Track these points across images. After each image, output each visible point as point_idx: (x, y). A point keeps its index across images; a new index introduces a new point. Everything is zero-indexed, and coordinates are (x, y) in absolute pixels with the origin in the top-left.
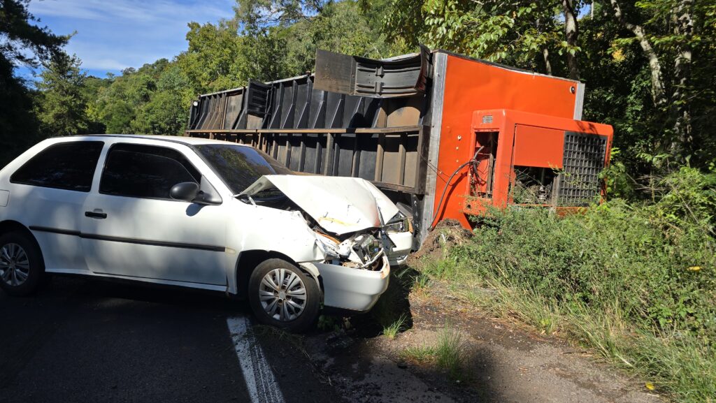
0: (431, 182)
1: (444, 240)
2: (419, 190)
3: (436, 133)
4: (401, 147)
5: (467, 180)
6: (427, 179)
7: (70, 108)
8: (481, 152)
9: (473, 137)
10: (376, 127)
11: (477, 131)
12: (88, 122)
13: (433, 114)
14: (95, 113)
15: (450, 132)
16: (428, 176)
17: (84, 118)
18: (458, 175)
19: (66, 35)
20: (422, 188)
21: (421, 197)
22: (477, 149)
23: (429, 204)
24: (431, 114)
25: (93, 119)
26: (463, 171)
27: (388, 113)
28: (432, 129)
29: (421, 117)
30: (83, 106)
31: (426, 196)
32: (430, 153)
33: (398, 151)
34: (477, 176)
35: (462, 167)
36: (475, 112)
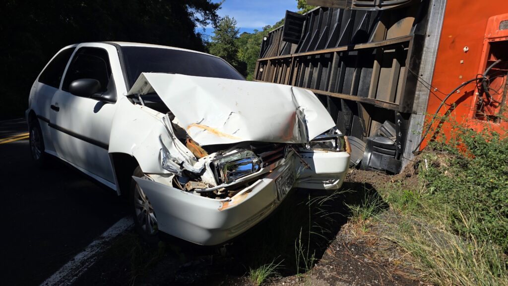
0: (421, 100)
1: (426, 166)
2: (404, 108)
3: (431, 44)
4: (395, 61)
5: (472, 99)
6: (416, 96)
7: (229, 52)
8: (494, 67)
9: (486, 48)
10: (372, 41)
11: (491, 41)
12: (238, 61)
13: (430, 21)
14: (243, 56)
15: (453, 42)
16: (417, 93)
17: (236, 59)
18: (460, 93)
19: (219, 3)
20: (408, 105)
21: (407, 115)
22: (489, 63)
23: (417, 124)
24: (427, 21)
25: (241, 59)
26: (468, 89)
27: (388, 26)
28: (427, 39)
29: (414, 25)
30: (236, 51)
31: (413, 115)
32: (422, 66)
33: (391, 66)
34: (488, 96)
35: (466, 84)
36: (491, 18)
